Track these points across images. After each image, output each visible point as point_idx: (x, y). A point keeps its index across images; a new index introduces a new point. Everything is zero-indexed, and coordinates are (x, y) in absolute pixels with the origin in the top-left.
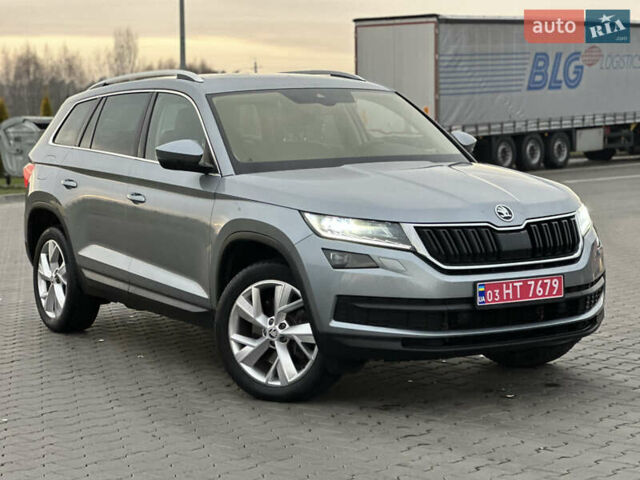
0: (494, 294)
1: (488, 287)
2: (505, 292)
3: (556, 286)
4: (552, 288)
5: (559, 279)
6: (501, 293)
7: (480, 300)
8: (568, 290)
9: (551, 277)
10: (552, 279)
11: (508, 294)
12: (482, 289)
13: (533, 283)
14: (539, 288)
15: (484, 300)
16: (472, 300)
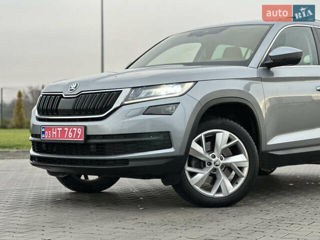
0: (48, 133)
1: (46, 129)
2: (53, 133)
3: (80, 133)
4: (77, 134)
5: (82, 128)
6: (51, 133)
10: (77, 129)
12: (43, 130)
13: (67, 129)
14: (70, 133)
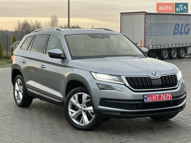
0: (150, 98)
1: (148, 96)
2: (153, 98)
3: (170, 96)
4: (168, 97)
5: (171, 94)
6: (152, 98)
7: (145, 100)
8: (173, 98)
9: (168, 93)
10: (168, 94)
11: (154, 99)
12: (146, 97)
13: (162, 95)
14: (164, 97)
15: (146, 100)
16: (143, 100)
